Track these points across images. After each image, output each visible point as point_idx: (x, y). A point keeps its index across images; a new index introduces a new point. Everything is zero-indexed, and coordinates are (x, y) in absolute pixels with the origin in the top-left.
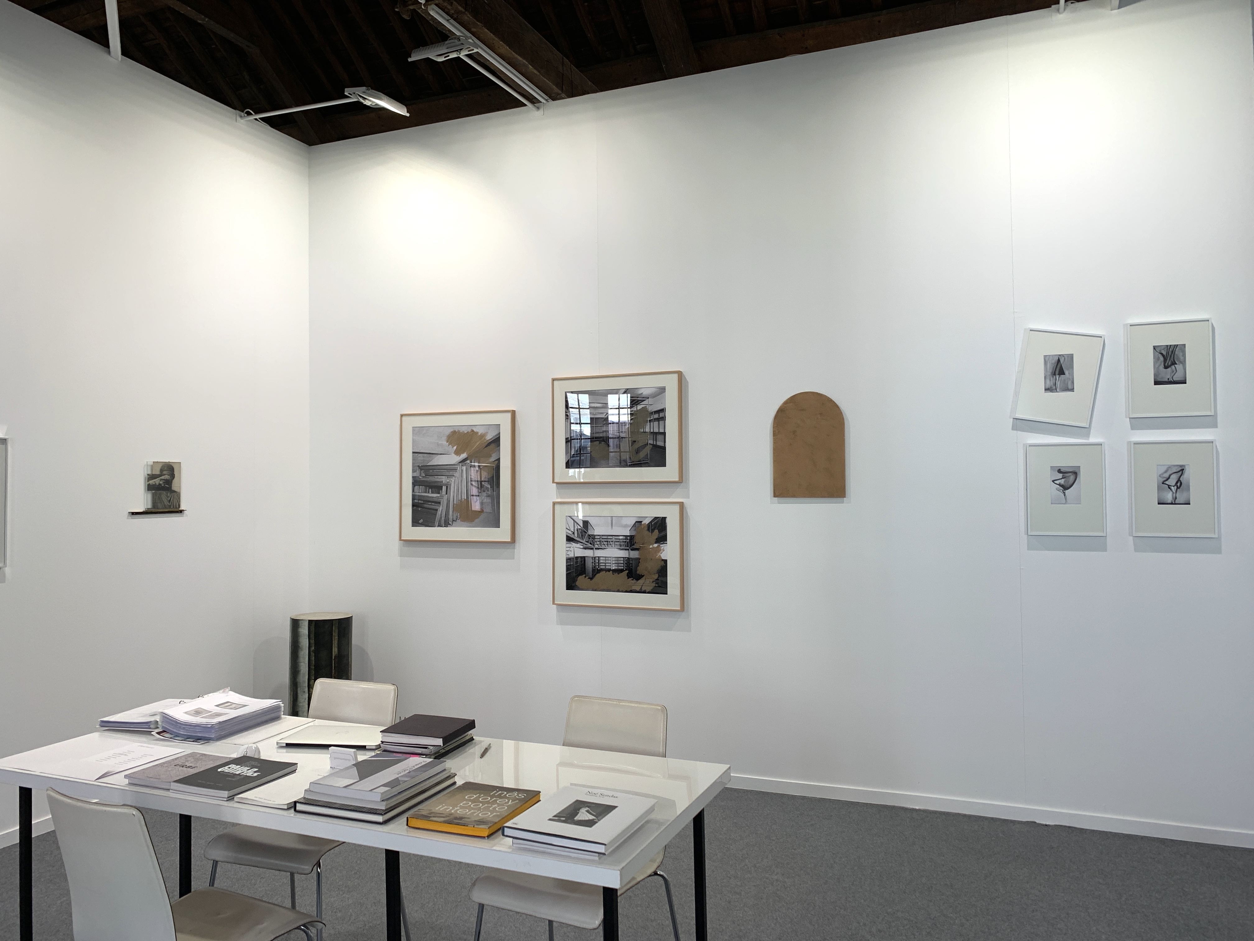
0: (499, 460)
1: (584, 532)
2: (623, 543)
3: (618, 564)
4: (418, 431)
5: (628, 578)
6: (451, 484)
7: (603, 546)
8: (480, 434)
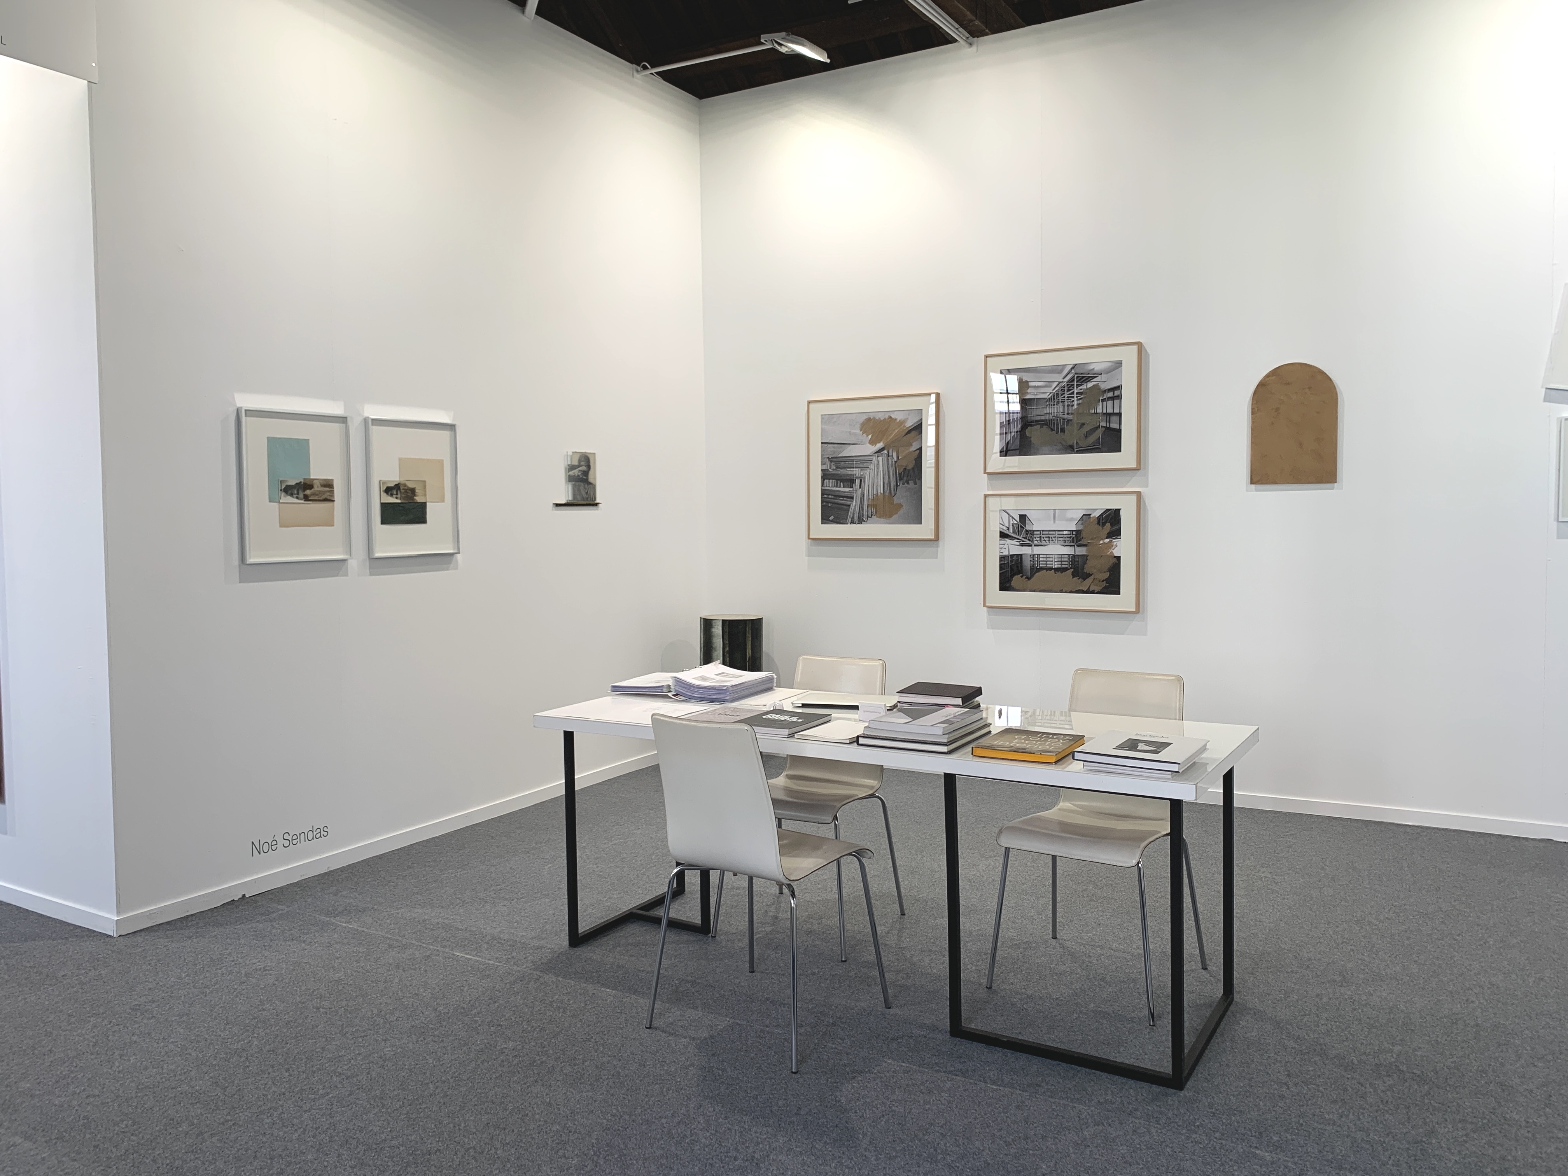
0: (920, 449)
1: (1021, 527)
2: (1068, 539)
3: (1061, 562)
4: (827, 419)
5: (1073, 578)
6: (865, 477)
7: (1044, 543)
8: (898, 421)
